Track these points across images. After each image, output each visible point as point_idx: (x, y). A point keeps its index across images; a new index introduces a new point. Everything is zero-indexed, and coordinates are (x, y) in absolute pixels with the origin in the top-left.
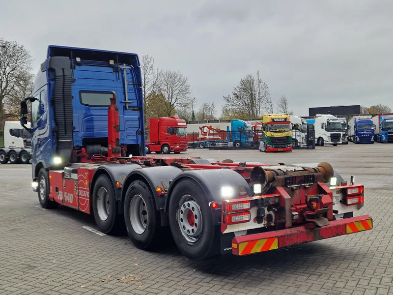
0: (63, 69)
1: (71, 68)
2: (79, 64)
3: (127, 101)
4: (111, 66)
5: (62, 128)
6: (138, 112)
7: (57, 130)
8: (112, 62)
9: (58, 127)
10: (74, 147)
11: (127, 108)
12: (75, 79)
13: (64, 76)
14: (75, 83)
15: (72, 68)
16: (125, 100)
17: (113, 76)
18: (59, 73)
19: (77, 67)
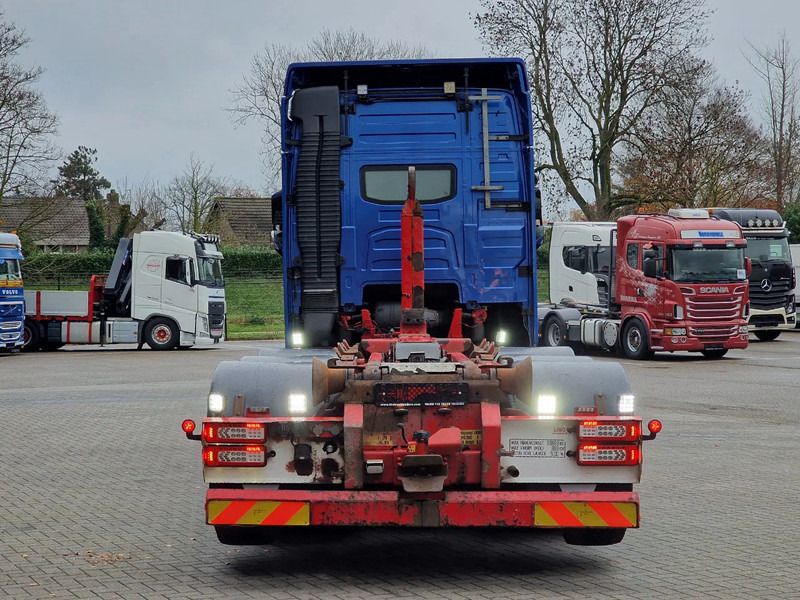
0: (321, 118)
1: (342, 111)
2: (363, 100)
3: (488, 187)
4: (449, 98)
5: (311, 260)
6: (522, 213)
7: (300, 265)
8: (449, 87)
9: (303, 258)
10: (341, 308)
11: (488, 205)
12: (351, 140)
13: (322, 135)
14: (353, 149)
15: (346, 111)
16: (483, 183)
17: (455, 122)
18: (312, 127)
19: (360, 109)
